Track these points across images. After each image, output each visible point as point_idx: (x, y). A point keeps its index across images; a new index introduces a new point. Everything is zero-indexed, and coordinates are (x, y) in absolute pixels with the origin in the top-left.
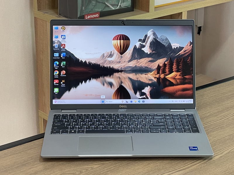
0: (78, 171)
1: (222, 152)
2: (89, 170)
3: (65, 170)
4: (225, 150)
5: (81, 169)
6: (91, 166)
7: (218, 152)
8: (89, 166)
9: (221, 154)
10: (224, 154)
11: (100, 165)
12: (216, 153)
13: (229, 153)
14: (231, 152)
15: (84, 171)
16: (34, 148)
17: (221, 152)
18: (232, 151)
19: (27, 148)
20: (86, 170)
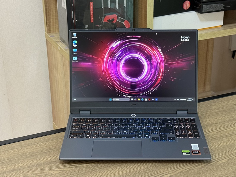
0: (38, 175)
1: (175, 171)
2: (48, 175)
3: (28, 173)
4: (179, 169)
5: (42, 174)
6: (51, 172)
7: (171, 170)
8: (50, 172)
9: (173, 173)
10: (175, 173)
11: (60, 172)
12: (169, 171)
13: (181, 172)
14: (183, 172)
15: (43, 176)
16: (16, 149)
17: (173, 171)
18: (185, 171)
19: (11, 148)
20: (45, 175)
